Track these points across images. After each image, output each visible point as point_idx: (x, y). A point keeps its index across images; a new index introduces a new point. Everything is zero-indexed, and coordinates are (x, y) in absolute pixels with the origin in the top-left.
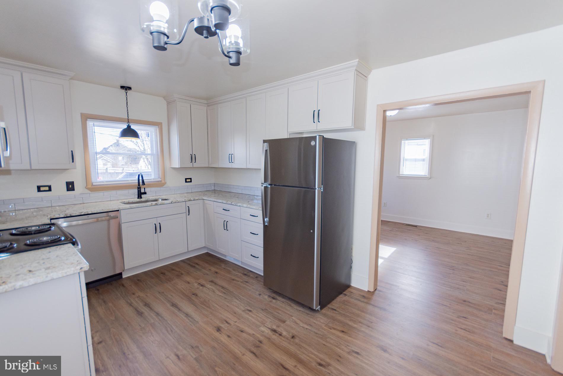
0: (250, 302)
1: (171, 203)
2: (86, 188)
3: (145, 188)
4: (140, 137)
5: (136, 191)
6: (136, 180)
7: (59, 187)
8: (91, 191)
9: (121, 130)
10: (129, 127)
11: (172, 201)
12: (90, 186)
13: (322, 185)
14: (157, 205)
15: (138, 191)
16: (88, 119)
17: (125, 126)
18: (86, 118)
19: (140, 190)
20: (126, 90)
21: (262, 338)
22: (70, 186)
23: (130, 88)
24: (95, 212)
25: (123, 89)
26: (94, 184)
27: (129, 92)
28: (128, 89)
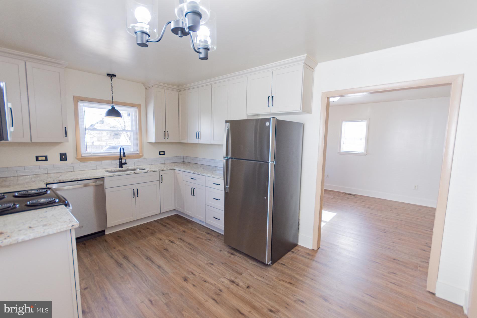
0: (213, 257)
1: (147, 172)
2: (77, 158)
3: (125, 159)
4: (122, 117)
5: (118, 162)
6: (118, 152)
8: (81, 162)
9: (107, 110)
10: (113, 108)
11: (148, 171)
12: (79, 157)
13: (275, 159)
14: (136, 174)
15: (120, 161)
16: (79, 101)
17: (110, 107)
18: (77, 99)
19: (122, 161)
20: (111, 77)
21: (222, 288)
22: (63, 157)
23: (115, 76)
24: (85, 179)
25: (109, 76)
26: (83, 155)
27: (114, 79)
28: (113, 76)
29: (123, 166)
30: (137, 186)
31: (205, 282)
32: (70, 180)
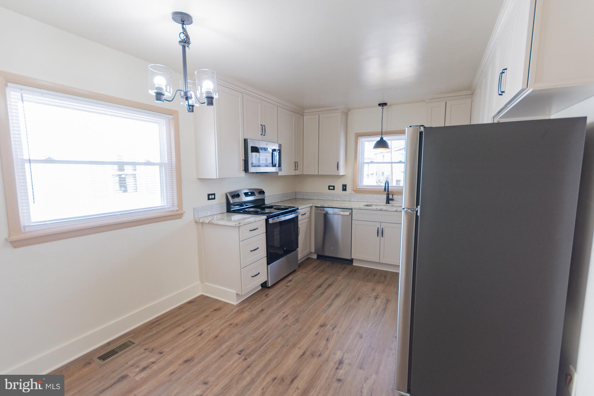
2: (354, 190)
3: (393, 195)
4: (390, 147)
5: (385, 197)
7: (339, 188)
8: (356, 193)
9: (376, 142)
10: (382, 139)
15: (387, 196)
16: (359, 137)
17: (378, 139)
18: (359, 135)
19: (389, 196)
20: (383, 106)
21: (325, 355)
22: (344, 188)
23: (386, 104)
24: (337, 207)
25: (380, 106)
26: (358, 187)
27: (385, 107)
28: (384, 105)
29: (390, 201)
30: (383, 226)
31: (327, 340)
32: (328, 207)
